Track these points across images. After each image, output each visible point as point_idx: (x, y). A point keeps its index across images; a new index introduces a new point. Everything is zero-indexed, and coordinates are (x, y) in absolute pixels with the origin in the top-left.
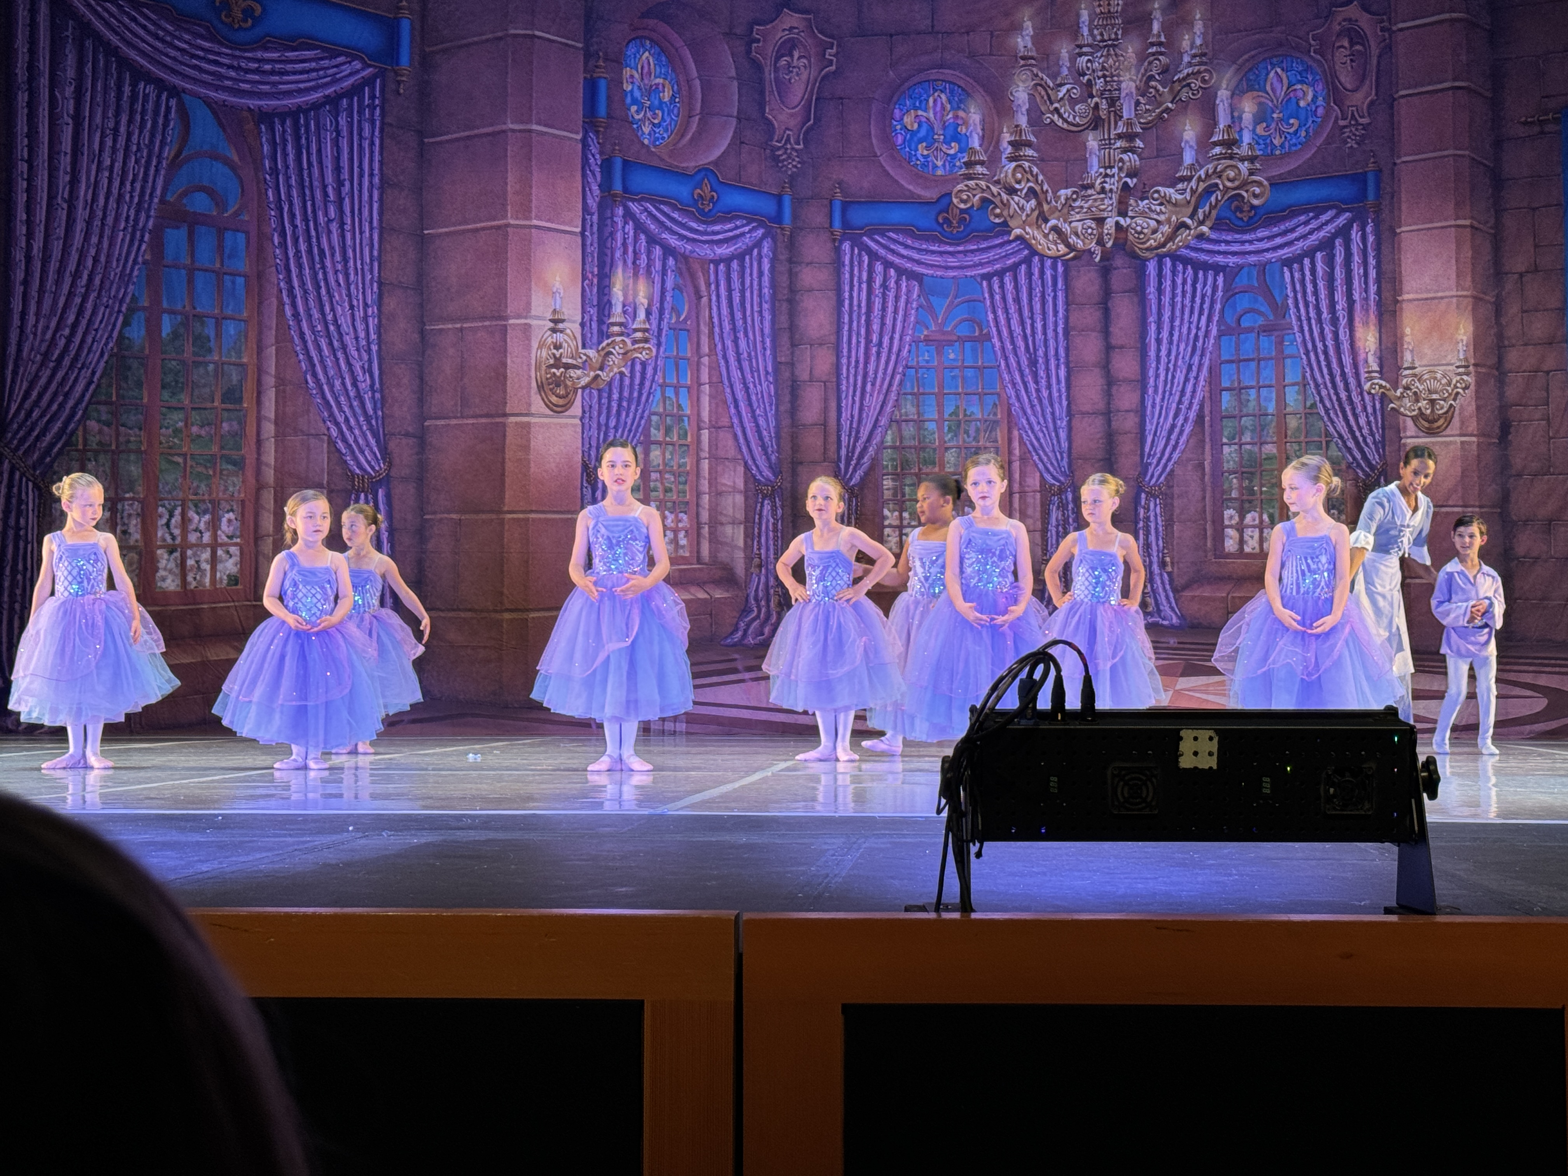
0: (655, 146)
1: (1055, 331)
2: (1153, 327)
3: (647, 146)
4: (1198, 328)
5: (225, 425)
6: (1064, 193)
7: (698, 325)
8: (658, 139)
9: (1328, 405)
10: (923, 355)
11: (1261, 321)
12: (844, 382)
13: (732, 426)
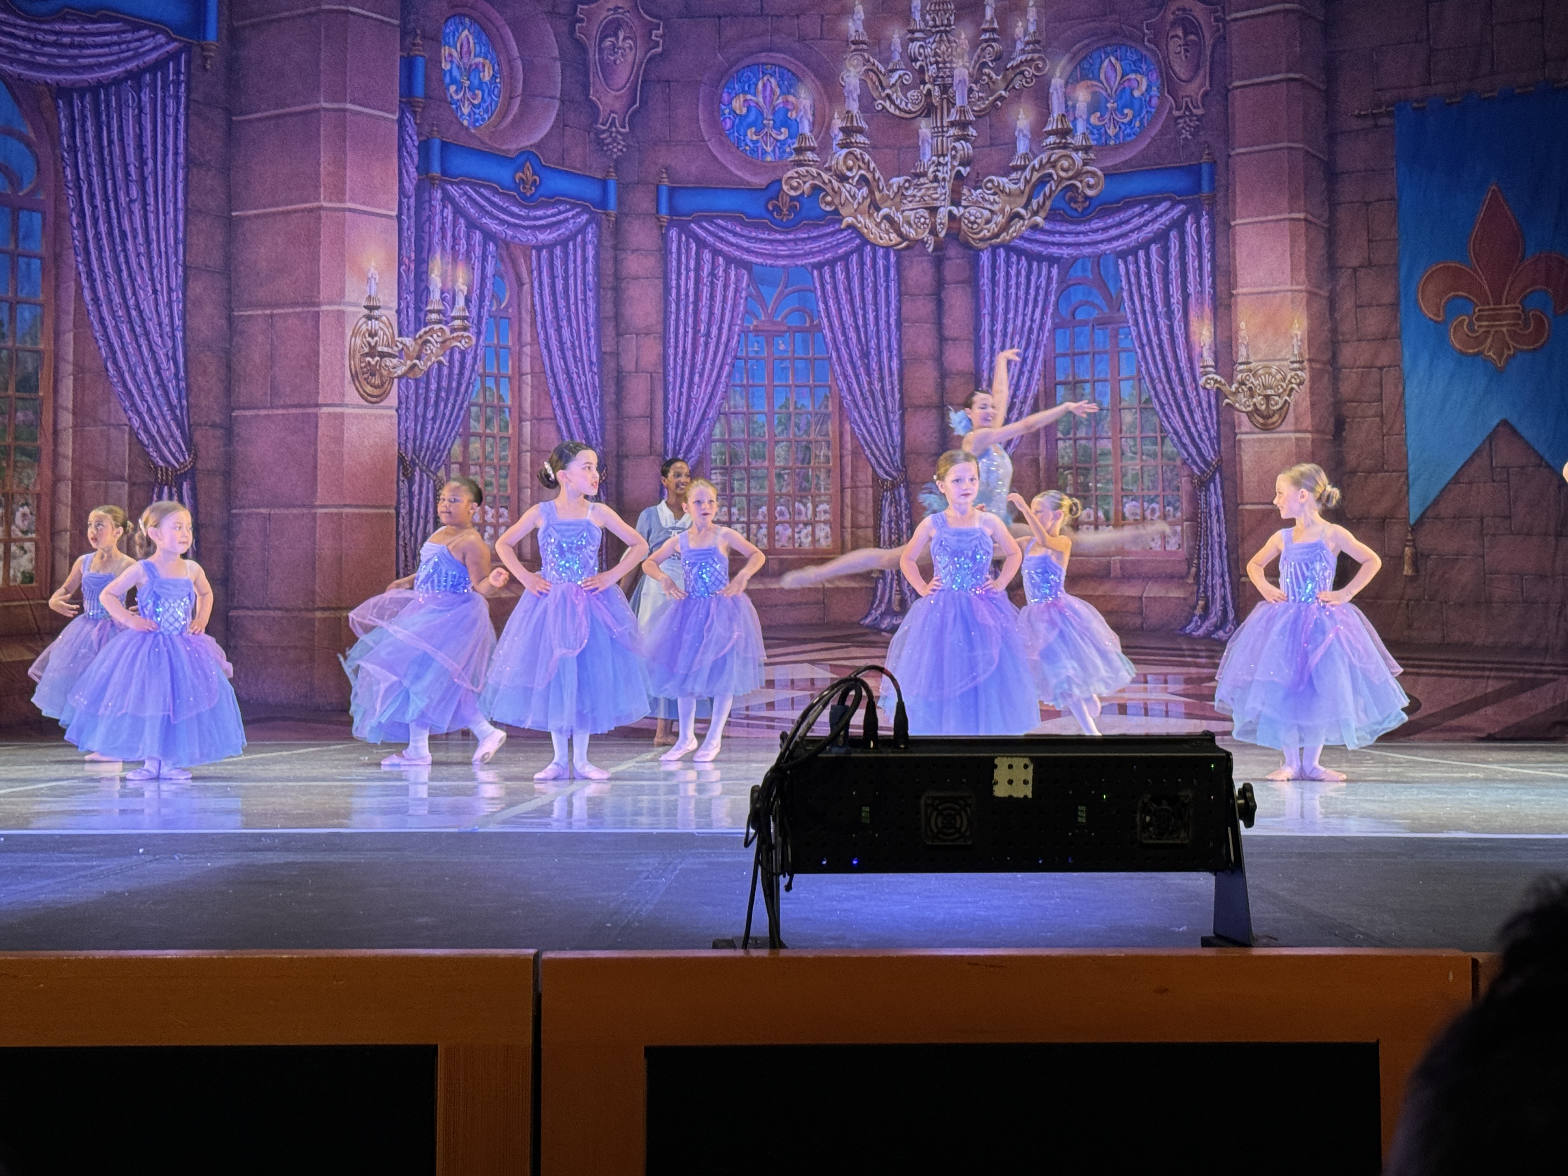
0: (475, 127)
1: (888, 322)
2: (987, 320)
3: (467, 128)
4: (1032, 321)
5: (20, 415)
6: (896, 181)
7: (520, 313)
8: (477, 120)
9: (1164, 401)
10: (753, 346)
11: (1095, 314)
12: (671, 373)
13: (555, 418)
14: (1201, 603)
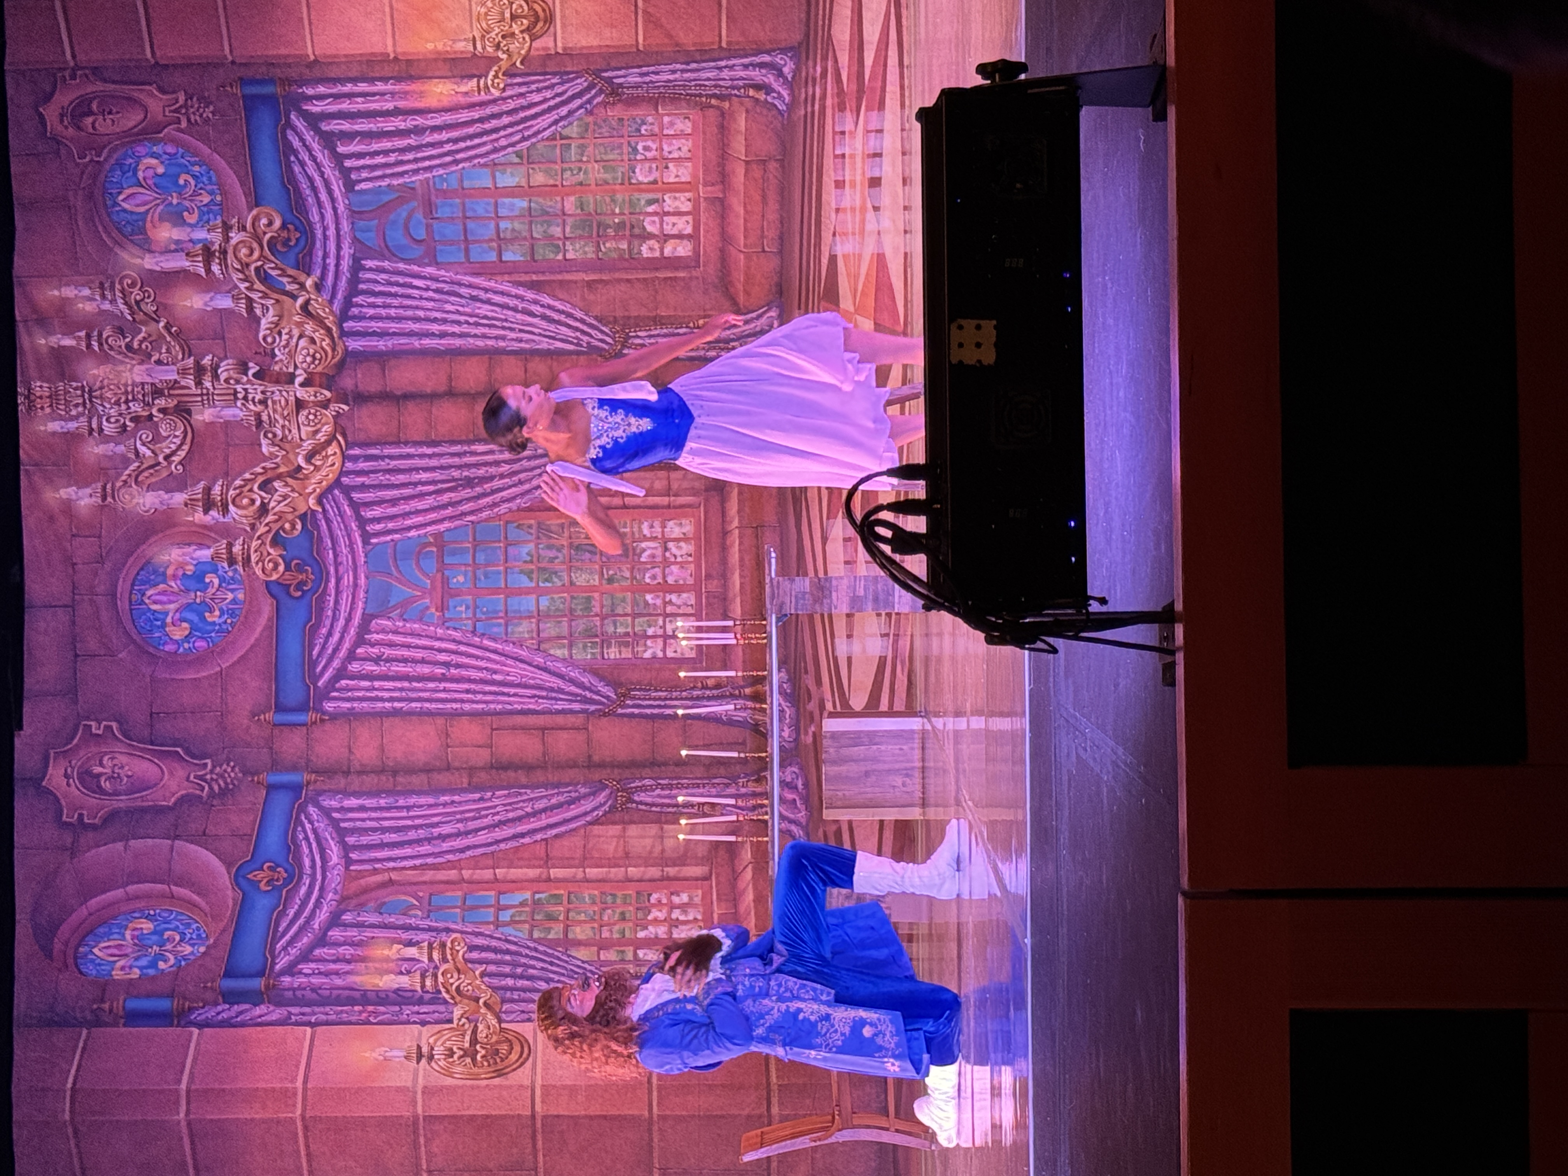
0: (208, 938)
1: (430, 456)
2: (426, 342)
3: (208, 947)
4: (427, 289)
6: (265, 450)
7: (425, 883)
8: (199, 936)
9: (517, 137)
10: (461, 612)
11: (419, 215)
12: (492, 706)
13: (546, 840)
14: (751, 92)
